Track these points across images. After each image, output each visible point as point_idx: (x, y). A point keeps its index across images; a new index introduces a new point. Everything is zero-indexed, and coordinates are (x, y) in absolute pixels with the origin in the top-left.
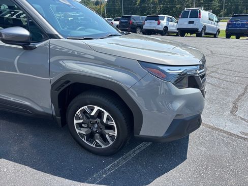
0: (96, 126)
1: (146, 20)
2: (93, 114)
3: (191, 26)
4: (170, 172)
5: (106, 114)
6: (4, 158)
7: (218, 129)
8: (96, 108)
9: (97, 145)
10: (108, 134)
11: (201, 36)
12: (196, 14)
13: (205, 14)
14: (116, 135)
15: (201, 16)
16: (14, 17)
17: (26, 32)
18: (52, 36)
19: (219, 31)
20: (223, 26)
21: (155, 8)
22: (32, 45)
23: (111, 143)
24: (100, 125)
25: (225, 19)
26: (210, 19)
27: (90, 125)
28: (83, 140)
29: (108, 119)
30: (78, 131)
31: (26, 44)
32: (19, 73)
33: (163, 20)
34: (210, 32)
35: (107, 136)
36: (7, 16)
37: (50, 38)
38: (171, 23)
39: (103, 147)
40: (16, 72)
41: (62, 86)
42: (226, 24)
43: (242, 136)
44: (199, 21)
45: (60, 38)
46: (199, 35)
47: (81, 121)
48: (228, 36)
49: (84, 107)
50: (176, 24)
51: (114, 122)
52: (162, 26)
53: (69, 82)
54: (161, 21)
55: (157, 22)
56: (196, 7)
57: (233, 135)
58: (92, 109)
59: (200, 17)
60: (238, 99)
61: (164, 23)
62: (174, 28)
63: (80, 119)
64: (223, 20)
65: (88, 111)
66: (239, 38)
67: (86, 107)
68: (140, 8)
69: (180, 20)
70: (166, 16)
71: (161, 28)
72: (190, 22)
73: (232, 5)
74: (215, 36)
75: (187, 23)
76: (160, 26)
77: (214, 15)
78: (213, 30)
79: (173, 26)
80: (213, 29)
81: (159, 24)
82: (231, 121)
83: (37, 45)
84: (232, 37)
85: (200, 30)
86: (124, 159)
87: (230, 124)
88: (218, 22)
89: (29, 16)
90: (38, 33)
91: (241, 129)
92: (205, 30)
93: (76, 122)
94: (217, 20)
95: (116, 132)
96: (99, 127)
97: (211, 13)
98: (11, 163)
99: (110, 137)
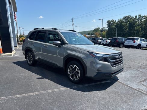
0: (74, 72)
1: (126, 40)
2: (74, 67)
8: (75, 66)
9: (74, 79)
16: (59, 38)
17: (60, 42)
18: (66, 44)
22: (61, 46)
23: (78, 78)
28: (70, 77)
29: (78, 70)
30: (69, 74)
31: (59, 45)
32: (58, 56)
33: (138, 40)
36: (57, 38)
38: (143, 42)
40: (57, 55)
41: (66, 58)
45: (68, 44)
47: (70, 70)
54: (136, 41)
58: (74, 66)
61: (138, 42)
68: (128, 33)
70: (140, 38)
71: (135, 44)
81: (134, 42)
89: (61, 38)
90: (63, 43)
93: (69, 70)
95: (80, 74)
96: (75, 72)
98: (48, 80)
99: (78, 76)
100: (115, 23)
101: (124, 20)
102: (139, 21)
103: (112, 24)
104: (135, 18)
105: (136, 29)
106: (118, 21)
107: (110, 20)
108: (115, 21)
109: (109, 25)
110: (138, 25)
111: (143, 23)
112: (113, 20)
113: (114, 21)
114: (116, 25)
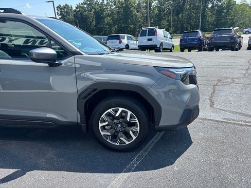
0: (120, 126)
1: (108, 39)
2: (117, 115)
3: (150, 43)
4: (185, 153)
5: (130, 113)
6: (36, 170)
7: (206, 119)
8: (120, 109)
9: (121, 142)
10: (132, 131)
11: (160, 52)
12: (153, 33)
13: (160, 32)
14: (138, 130)
15: (158, 34)
19: (173, 46)
20: (176, 42)
21: (110, 28)
22: (57, 62)
23: (134, 138)
24: (123, 124)
25: (177, 36)
26: (165, 37)
27: (114, 126)
28: (108, 140)
29: (131, 117)
30: (102, 133)
33: (124, 39)
34: (167, 47)
35: (131, 133)
37: (74, 55)
38: (131, 42)
39: (127, 143)
42: (179, 40)
43: (223, 120)
44: (156, 38)
45: (82, 55)
46: (158, 50)
47: (106, 123)
48: (182, 50)
49: (109, 111)
50: (135, 42)
51: (136, 119)
52: (123, 44)
53: (96, 89)
54: (122, 40)
55: (119, 41)
56: (150, 26)
57: (218, 121)
59: (156, 35)
60: (212, 96)
61: (125, 41)
62: (134, 46)
63: (104, 121)
64: (176, 37)
65: (113, 113)
66: (190, 51)
67: (111, 110)
69: (140, 38)
70: (126, 35)
71: (122, 46)
72: (149, 40)
73: (178, 24)
74: (171, 50)
75: (146, 41)
76: (121, 44)
77: (168, 33)
78: (168, 46)
79: (134, 44)
80: (168, 44)
81: (121, 42)
82: (213, 112)
83: (63, 62)
84: (185, 50)
85: (158, 46)
86: (145, 151)
87: (213, 114)
88: (171, 38)
91: (222, 116)
92: (162, 46)
93: (100, 125)
94: (170, 36)
95: (139, 128)
96: (122, 126)
97: (165, 31)
99: (133, 132)
100: (71, 10)
101: (85, 6)
102: (107, 8)
103: (67, 13)
104: (102, 4)
105: (106, 22)
106: (76, 8)
107: (62, 6)
108: (72, 8)
109: (61, 14)
110: (109, 15)
111: (115, 12)
112: (66, 5)
113: (68, 6)
114: (74, 15)
